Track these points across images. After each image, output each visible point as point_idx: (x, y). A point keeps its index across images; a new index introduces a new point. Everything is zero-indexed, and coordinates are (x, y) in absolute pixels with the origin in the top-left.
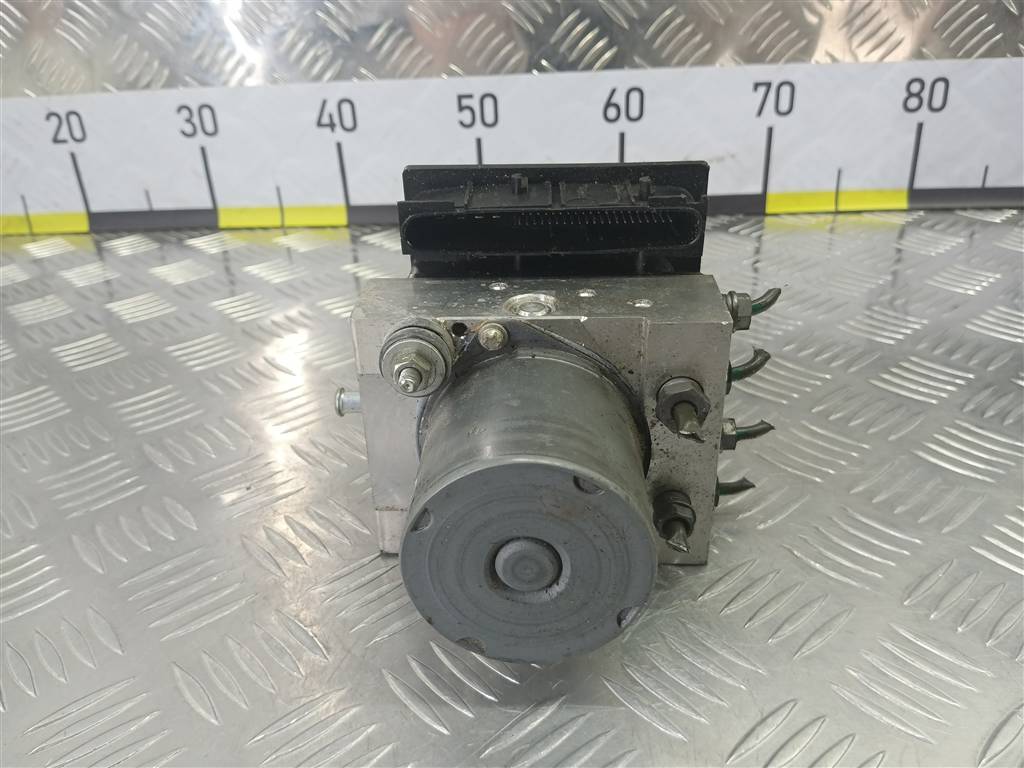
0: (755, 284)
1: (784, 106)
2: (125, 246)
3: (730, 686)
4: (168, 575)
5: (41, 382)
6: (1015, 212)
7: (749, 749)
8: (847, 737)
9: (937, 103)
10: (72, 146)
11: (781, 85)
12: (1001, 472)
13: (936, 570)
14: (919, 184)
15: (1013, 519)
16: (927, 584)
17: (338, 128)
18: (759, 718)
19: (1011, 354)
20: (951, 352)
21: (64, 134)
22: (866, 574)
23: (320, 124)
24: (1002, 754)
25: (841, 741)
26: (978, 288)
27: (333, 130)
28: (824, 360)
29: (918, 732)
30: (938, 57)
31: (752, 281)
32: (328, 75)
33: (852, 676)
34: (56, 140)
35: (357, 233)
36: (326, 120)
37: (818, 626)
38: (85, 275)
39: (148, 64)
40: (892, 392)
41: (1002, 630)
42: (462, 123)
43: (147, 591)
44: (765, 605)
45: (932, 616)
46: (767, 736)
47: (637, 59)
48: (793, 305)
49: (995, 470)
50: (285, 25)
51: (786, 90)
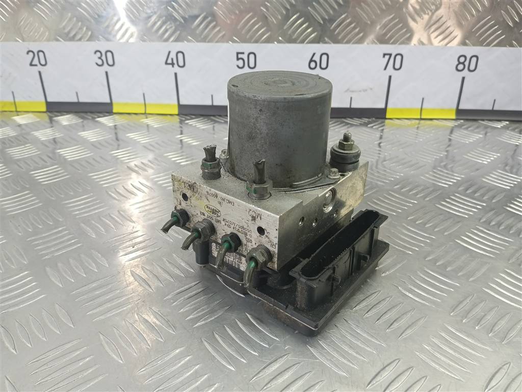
0: (379, 154)
1: (397, 66)
2: (65, 120)
3: (368, 351)
4: (95, 289)
5: (26, 189)
6: (507, 123)
7: (377, 382)
8: (424, 377)
9: (472, 67)
10: (40, 68)
11: (396, 55)
12: (498, 252)
13: (466, 298)
14: (461, 107)
15: (503, 275)
16: (461, 306)
17: (176, 66)
18: (382, 367)
19: (503, 194)
20: (475, 192)
21: (36, 61)
22: (433, 300)
23: (166, 63)
24: (495, 387)
25: (421, 379)
26: (489, 160)
27: (173, 67)
28: (414, 194)
29: (457, 376)
30: (474, 45)
31: (378, 152)
32: (172, 39)
33: (427, 349)
34: (31, 65)
35: (184, 119)
36: (170, 61)
37: (410, 324)
38: (45, 134)
39: (81, 29)
40: (446, 211)
41: (496, 328)
42: (238, 66)
43: (85, 297)
44: (385, 313)
45: (464, 321)
46: (386, 375)
47: (326, 39)
48: (399, 166)
49: (495, 251)
50: (152, 12)
51: (399, 58)
